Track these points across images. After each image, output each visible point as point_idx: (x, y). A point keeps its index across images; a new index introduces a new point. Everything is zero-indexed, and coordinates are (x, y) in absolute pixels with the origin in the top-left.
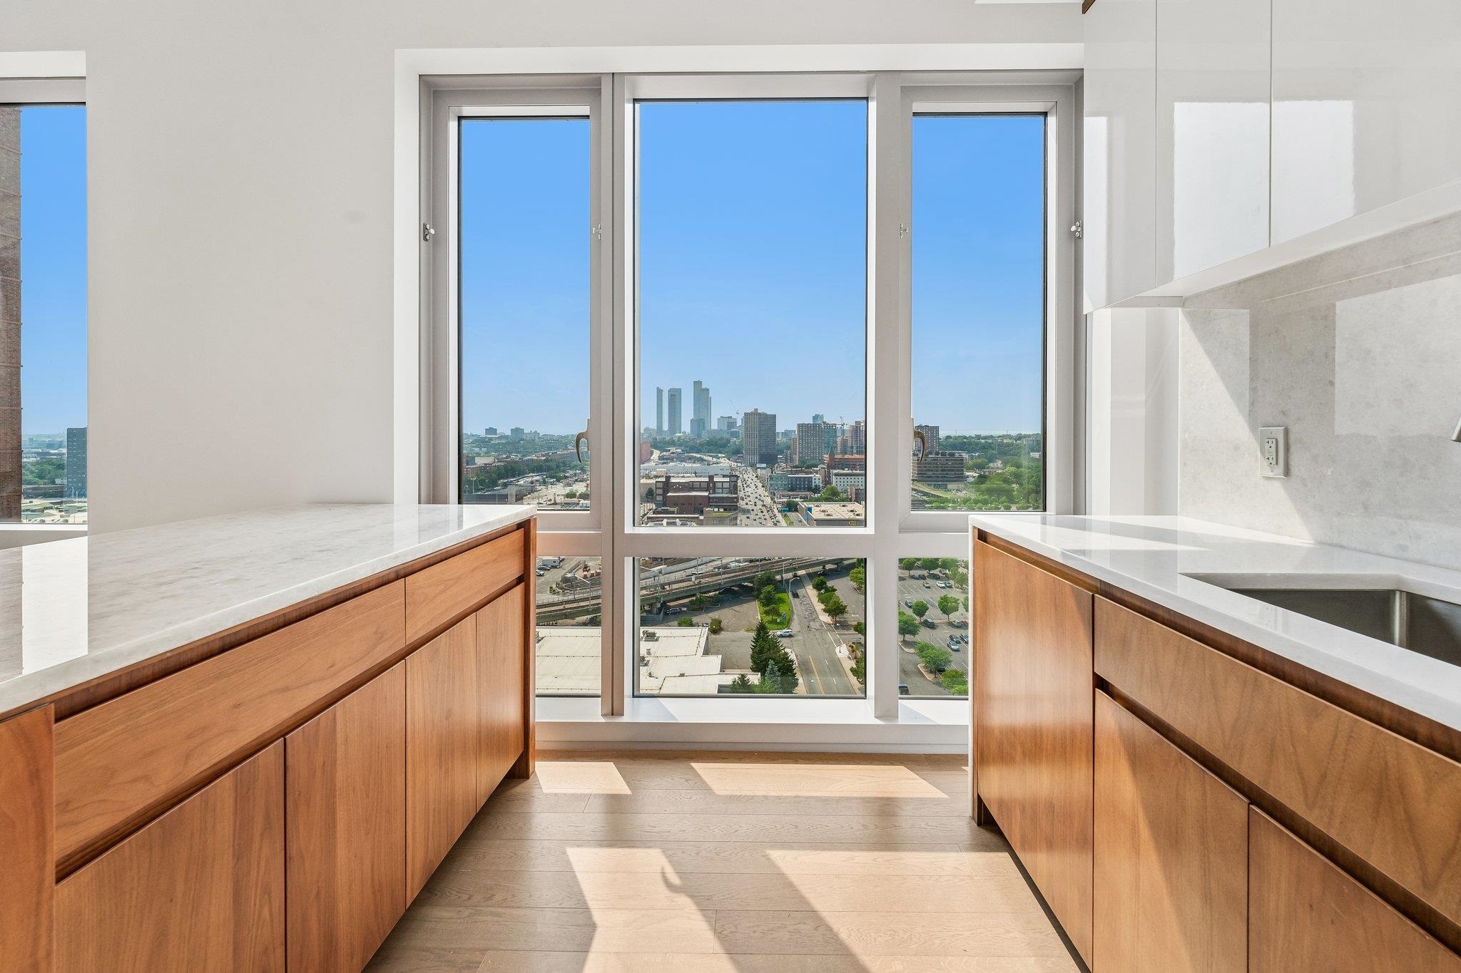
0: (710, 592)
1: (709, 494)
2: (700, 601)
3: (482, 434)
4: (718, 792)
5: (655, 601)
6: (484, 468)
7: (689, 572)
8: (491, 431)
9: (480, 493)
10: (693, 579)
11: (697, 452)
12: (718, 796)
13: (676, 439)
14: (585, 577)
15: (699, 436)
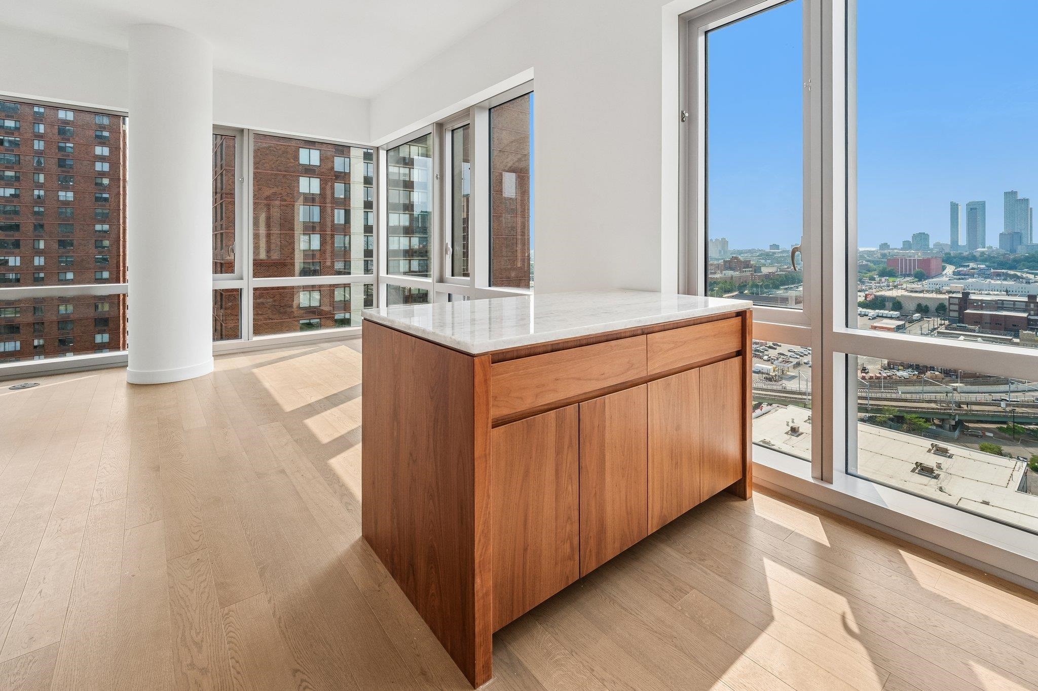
0: (1030, 424)
1: (1029, 315)
2: (1014, 431)
3: (768, 250)
4: (924, 586)
5: (947, 417)
6: (767, 276)
7: (997, 396)
8: (776, 246)
9: (765, 295)
10: (1003, 404)
11: (1010, 268)
12: (922, 588)
13: (977, 255)
14: (864, 378)
15: (1013, 251)
